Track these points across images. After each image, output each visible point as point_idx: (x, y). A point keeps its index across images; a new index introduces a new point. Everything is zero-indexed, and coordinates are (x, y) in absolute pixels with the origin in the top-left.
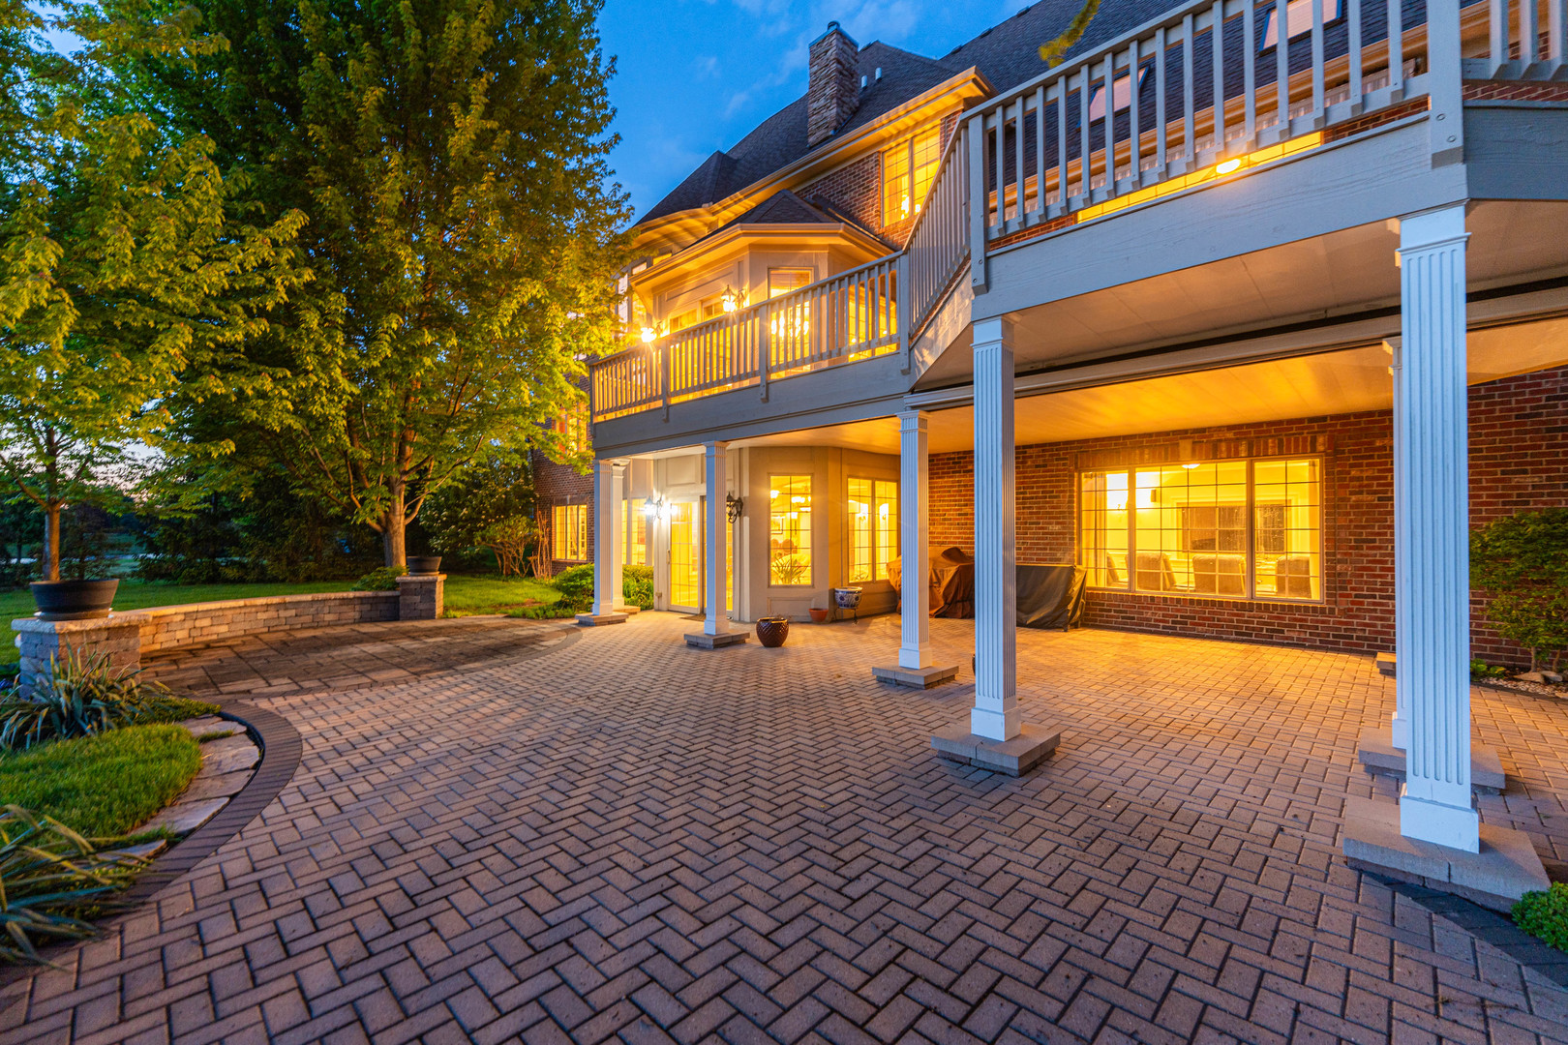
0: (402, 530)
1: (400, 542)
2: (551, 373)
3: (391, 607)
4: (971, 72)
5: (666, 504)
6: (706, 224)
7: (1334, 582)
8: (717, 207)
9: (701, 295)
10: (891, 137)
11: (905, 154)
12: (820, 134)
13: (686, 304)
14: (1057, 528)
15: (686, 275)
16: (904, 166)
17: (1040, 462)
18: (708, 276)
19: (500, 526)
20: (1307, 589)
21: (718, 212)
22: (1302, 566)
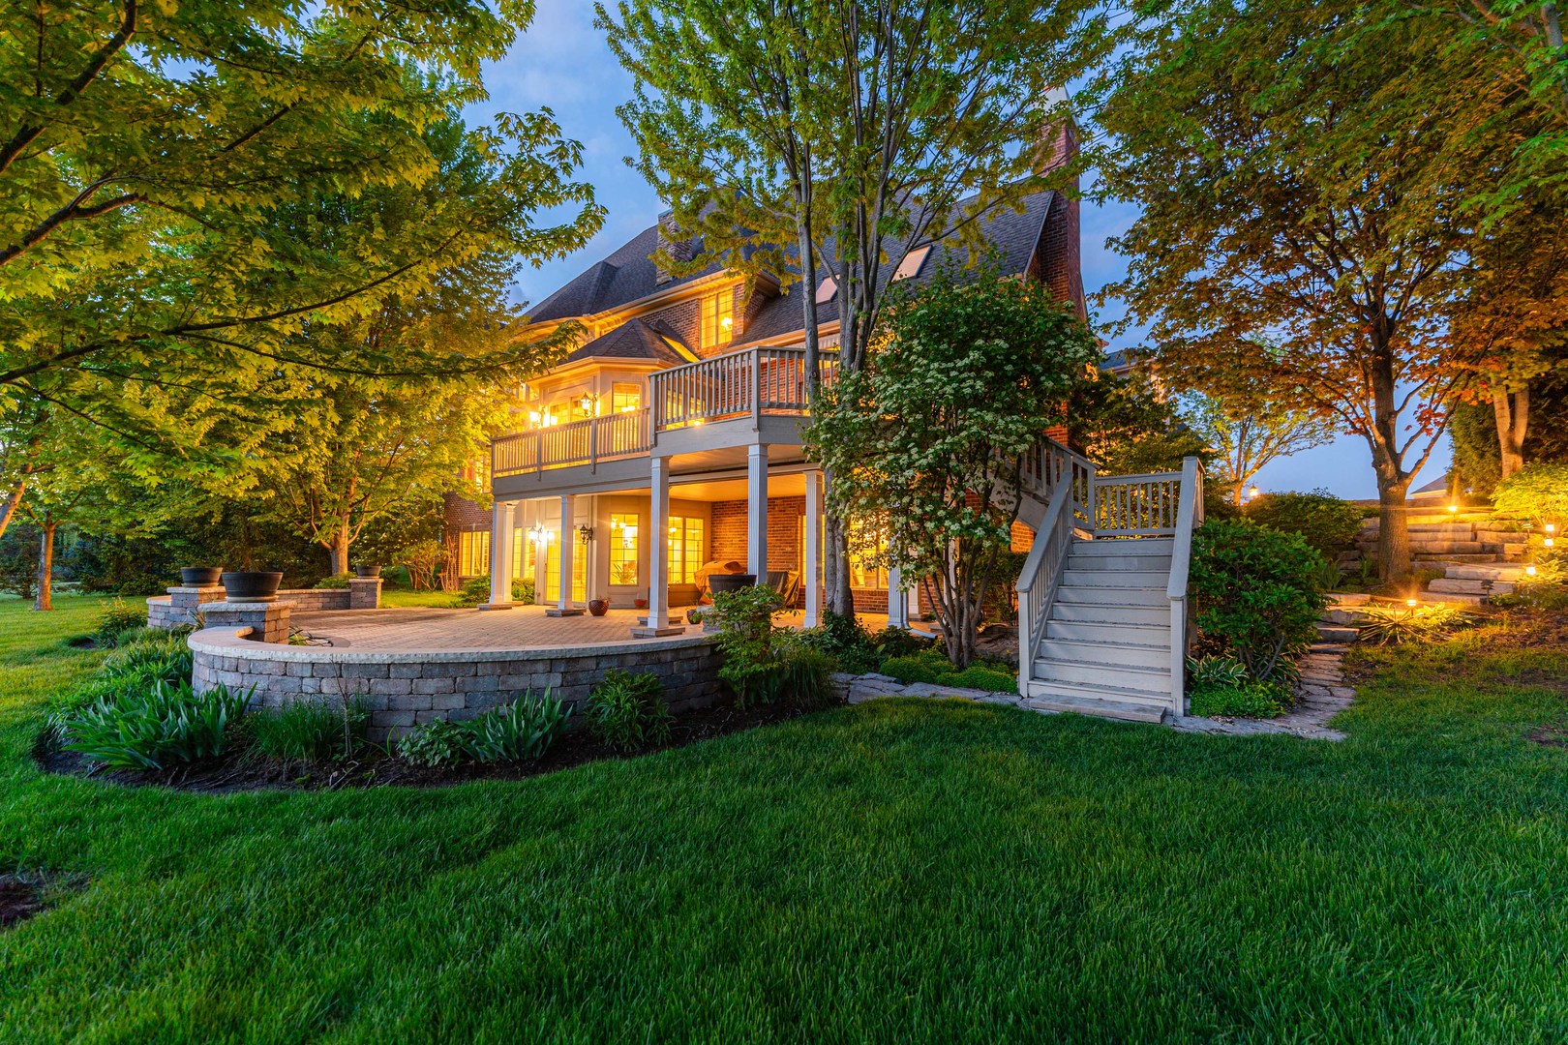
0: (346, 548)
1: (343, 556)
2: (464, 438)
3: (344, 601)
5: (544, 531)
9: (571, 393)
10: (705, 292)
11: (713, 303)
12: (664, 277)
13: (561, 398)
14: (790, 549)
15: (561, 379)
16: (713, 311)
17: (782, 508)
18: (576, 382)
19: (414, 548)
21: (594, 321)
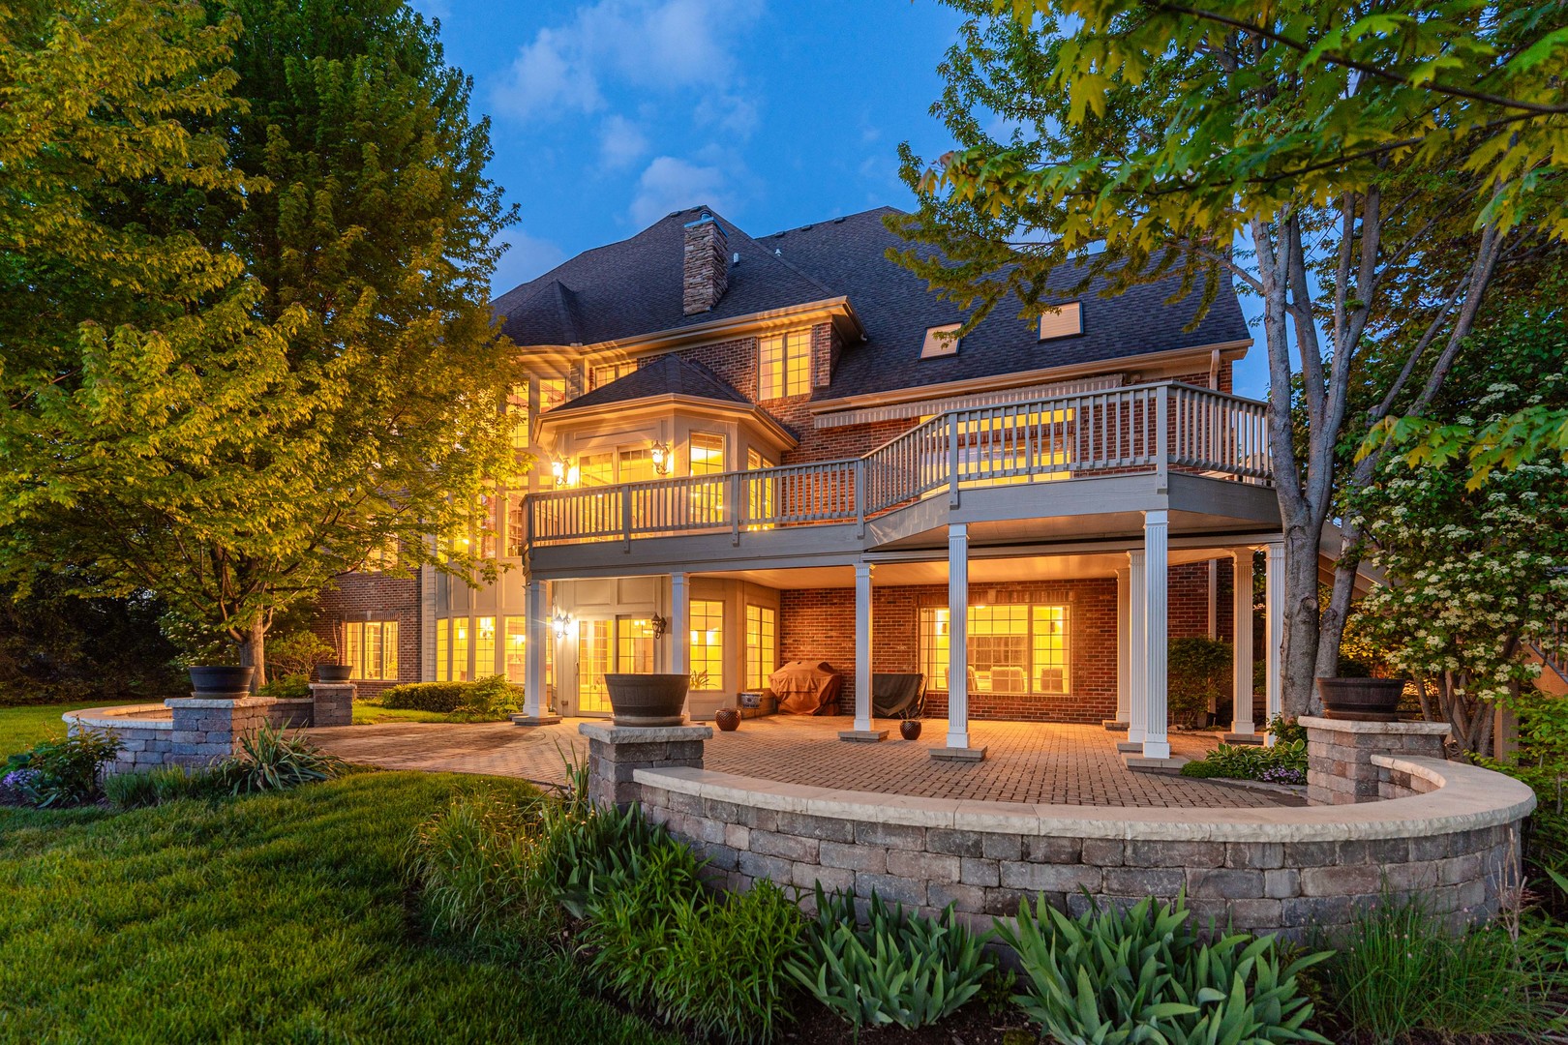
3: (305, 714)
4: (843, 299)
6: (569, 361)
7: (1078, 683)
8: (587, 348)
9: (618, 441)
12: (696, 307)
13: (595, 447)
14: (903, 648)
17: (891, 599)
18: (626, 426)
20: (1059, 686)
21: (586, 353)
22: (1058, 674)
